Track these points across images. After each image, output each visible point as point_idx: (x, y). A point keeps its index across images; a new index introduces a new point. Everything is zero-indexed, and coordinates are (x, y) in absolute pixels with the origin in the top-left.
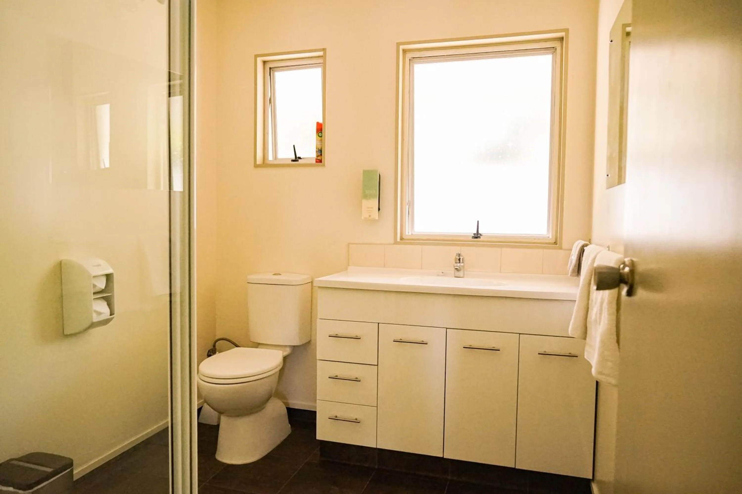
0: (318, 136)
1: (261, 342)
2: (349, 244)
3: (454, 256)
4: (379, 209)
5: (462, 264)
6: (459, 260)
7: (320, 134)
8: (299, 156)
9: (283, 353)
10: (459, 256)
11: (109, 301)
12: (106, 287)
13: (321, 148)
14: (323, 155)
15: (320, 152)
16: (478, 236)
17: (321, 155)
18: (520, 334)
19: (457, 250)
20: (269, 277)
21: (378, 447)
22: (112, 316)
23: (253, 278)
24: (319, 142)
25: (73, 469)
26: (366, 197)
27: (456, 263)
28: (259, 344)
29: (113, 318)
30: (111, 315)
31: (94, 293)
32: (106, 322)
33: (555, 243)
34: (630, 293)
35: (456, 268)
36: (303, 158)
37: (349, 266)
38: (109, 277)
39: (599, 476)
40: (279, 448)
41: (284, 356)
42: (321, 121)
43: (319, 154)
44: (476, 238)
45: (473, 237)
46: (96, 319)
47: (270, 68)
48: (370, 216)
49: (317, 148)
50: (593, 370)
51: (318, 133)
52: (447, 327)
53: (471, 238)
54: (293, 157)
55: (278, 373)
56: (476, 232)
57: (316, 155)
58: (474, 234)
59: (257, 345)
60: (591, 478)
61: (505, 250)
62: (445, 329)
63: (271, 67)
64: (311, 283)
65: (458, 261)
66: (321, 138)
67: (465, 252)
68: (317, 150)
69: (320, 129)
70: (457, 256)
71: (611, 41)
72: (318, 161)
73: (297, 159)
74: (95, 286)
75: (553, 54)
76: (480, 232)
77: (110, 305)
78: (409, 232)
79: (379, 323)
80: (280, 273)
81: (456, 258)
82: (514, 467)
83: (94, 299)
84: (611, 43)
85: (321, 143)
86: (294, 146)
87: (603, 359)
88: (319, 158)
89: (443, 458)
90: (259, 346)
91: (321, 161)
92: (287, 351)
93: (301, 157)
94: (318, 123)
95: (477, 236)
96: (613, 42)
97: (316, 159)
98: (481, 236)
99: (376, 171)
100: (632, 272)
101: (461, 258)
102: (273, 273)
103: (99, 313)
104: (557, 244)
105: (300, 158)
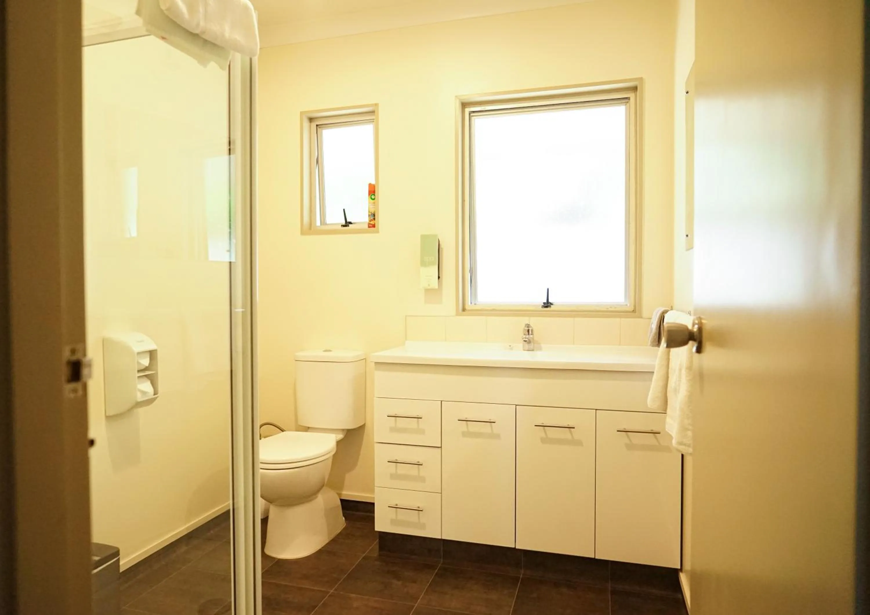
0: (370, 199)
1: (310, 426)
2: (406, 316)
3: (522, 327)
4: (439, 277)
5: (531, 336)
6: (528, 331)
7: (373, 196)
8: (350, 221)
9: (336, 437)
10: (528, 327)
11: (153, 380)
12: (149, 364)
13: (375, 212)
14: (376, 219)
15: (373, 216)
16: (549, 305)
17: (374, 219)
18: (596, 410)
19: (525, 320)
20: (319, 354)
21: (443, 538)
22: (156, 396)
23: (301, 355)
24: (372, 205)
25: (119, 558)
26: (424, 264)
27: (525, 335)
28: (309, 428)
29: (156, 398)
30: (154, 395)
31: (139, 371)
32: (149, 402)
33: (633, 311)
34: (699, 350)
35: (524, 339)
36: (355, 223)
37: (406, 339)
38: (152, 354)
39: (687, 566)
40: (333, 542)
41: (337, 440)
42: (373, 182)
43: (372, 218)
44: (547, 307)
45: (543, 306)
46: (140, 398)
47: (317, 125)
48: (429, 285)
49: (369, 212)
50: (674, 442)
51: (370, 195)
52: (516, 404)
53: (540, 308)
54: (344, 222)
55: (332, 458)
56: (545, 301)
57: (369, 219)
58: (544, 303)
59: (307, 429)
60: (679, 567)
61: (578, 319)
62: (515, 406)
63: (318, 123)
64: (364, 360)
65: (527, 333)
66: (374, 201)
67: (535, 322)
68: (370, 214)
69: (372, 191)
70: (525, 326)
71: (687, 93)
72: (370, 226)
73: (347, 224)
74: (139, 363)
75: (626, 105)
76: (550, 301)
77: (154, 384)
78: (472, 302)
79: (442, 401)
80: (331, 350)
81: (524, 329)
82: (593, 557)
83: (139, 377)
84: (687, 94)
85: (374, 206)
86: (344, 210)
87: (683, 429)
88: (372, 223)
89: (515, 548)
90: (309, 430)
91: (374, 226)
92: (340, 436)
93: (352, 222)
94: (370, 185)
95: (547, 305)
96: (689, 93)
97: (369, 224)
98: (551, 306)
99: (435, 236)
100: (700, 329)
101: (530, 329)
102: (324, 350)
103: (144, 393)
104: (635, 312)
105: (350, 223)
